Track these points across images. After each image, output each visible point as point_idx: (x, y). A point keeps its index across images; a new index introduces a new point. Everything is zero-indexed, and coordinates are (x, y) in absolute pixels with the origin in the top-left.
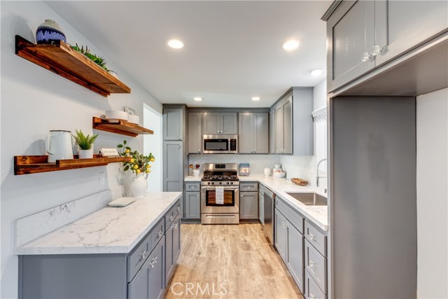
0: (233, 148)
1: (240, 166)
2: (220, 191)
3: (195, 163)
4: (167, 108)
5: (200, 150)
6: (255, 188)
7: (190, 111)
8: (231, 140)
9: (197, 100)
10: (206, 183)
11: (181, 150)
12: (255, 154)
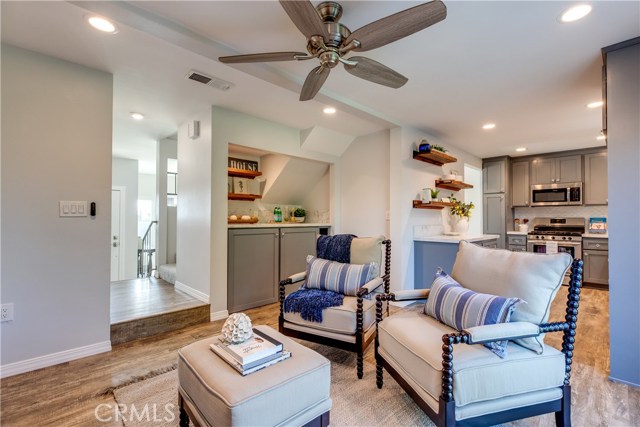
0: (575, 198)
3: (523, 218)
4: (487, 162)
5: (527, 202)
7: (513, 161)
8: (572, 190)
9: (521, 150)
11: (503, 202)
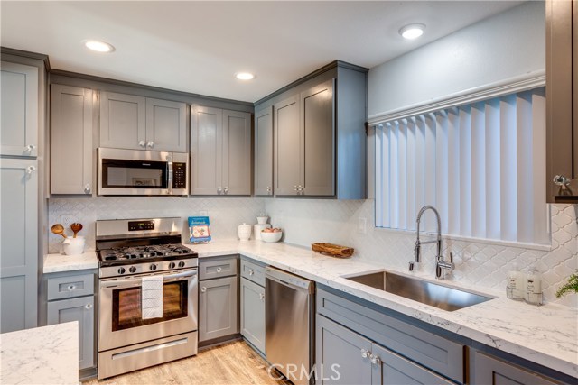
0: (180, 182)
1: (190, 222)
2: (152, 289)
3: (68, 221)
5: (88, 186)
6: (232, 270)
8: (175, 165)
10: (113, 271)
12: (226, 196)
